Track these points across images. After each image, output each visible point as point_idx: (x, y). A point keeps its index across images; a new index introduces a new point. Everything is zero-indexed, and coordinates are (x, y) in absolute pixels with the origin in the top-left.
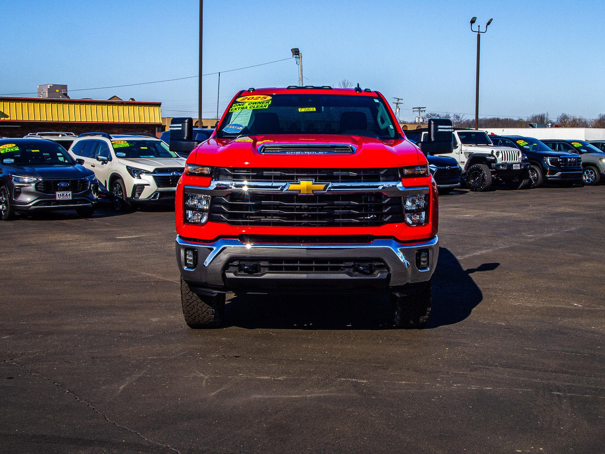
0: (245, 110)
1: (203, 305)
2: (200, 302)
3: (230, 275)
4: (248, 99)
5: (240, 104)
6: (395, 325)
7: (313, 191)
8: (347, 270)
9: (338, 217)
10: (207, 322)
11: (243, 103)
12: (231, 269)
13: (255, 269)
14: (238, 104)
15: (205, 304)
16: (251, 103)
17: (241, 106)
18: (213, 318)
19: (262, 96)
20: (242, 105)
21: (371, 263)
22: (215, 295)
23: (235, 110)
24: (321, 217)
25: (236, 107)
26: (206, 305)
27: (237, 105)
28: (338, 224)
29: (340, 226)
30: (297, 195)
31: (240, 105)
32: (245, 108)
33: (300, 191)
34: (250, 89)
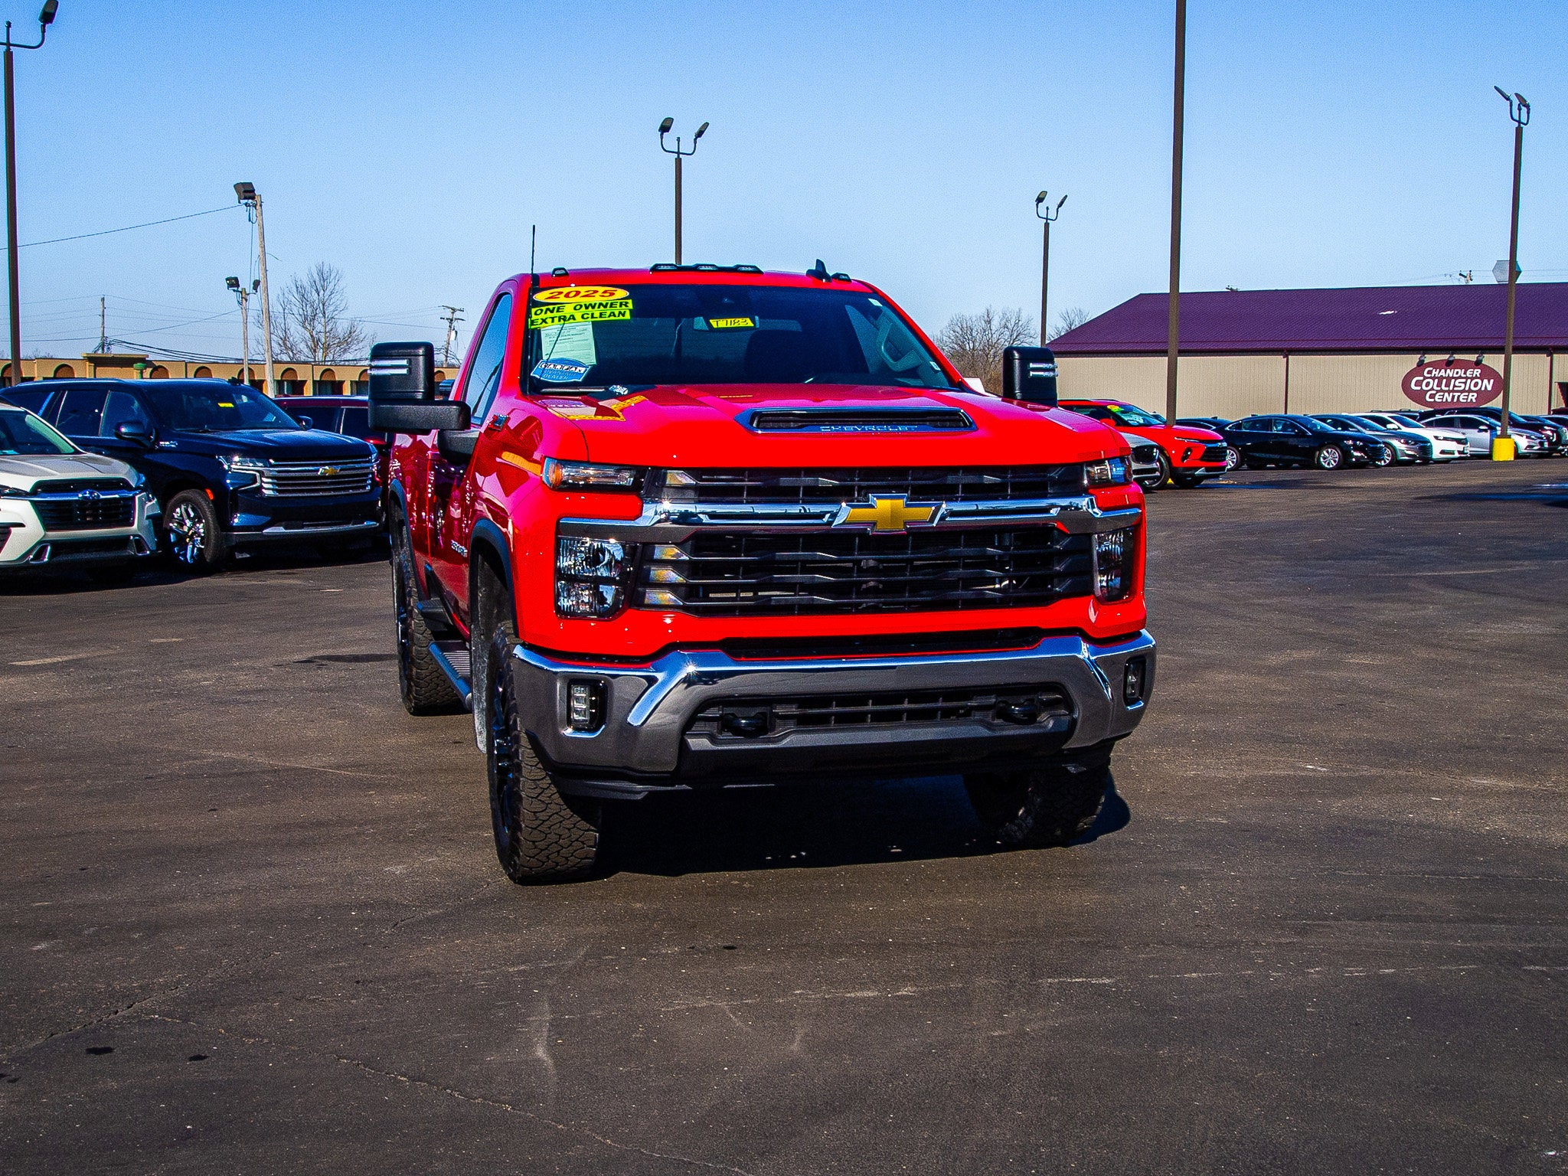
0: (573, 324)
1: (575, 824)
2: (569, 816)
3: (699, 743)
4: (567, 296)
5: (551, 307)
6: (998, 842)
7: (905, 523)
8: (977, 716)
9: (954, 586)
10: (574, 866)
11: (556, 306)
12: (698, 727)
13: (762, 727)
14: (544, 308)
15: (579, 821)
16: (581, 306)
17: (555, 314)
18: (592, 855)
19: (601, 289)
20: (558, 311)
21: (1030, 697)
22: (639, 797)
23: (544, 324)
24: (915, 588)
25: (543, 316)
26: (584, 825)
27: (542, 310)
28: (950, 605)
29: (957, 609)
30: (863, 534)
31: (552, 312)
32: (569, 319)
33: (874, 524)
34: (555, 270)
